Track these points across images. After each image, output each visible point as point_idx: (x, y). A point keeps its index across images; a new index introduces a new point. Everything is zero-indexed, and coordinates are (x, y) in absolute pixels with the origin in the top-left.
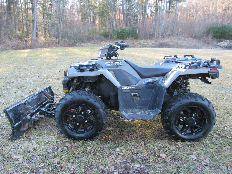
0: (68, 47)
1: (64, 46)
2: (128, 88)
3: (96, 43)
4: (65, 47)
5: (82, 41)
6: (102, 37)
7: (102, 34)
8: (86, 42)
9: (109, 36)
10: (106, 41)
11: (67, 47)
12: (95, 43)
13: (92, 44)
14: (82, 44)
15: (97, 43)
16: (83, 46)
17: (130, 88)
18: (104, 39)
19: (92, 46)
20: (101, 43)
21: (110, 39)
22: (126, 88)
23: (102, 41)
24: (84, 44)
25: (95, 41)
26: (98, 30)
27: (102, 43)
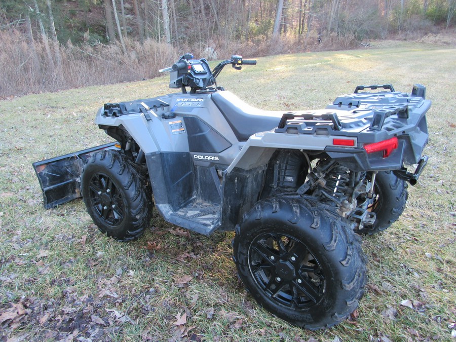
0: (339, 50)
1: (329, 48)
2: (206, 158)
3: (410, 39)
4: (333, 50)
5: (377, 37)
6: (428, 23)
7: (429, 16)
8: (386, 38)
9: (448, 21)
10: (437, 33)
11: (337, 50)
12: (405, 40)
13: (397, 41)
14: (373, 43)
15: (412, 39)
16: (375, 48)
17: (209, 158)
18: (434, 29)
19: (397, 46)
20: (423, 39)
21: (450, 26)
22: (202, 158)
23: (426, 34)
24: (380, 43)
25: (406, 35)
26: (422, 7)
27: (425, 38)
